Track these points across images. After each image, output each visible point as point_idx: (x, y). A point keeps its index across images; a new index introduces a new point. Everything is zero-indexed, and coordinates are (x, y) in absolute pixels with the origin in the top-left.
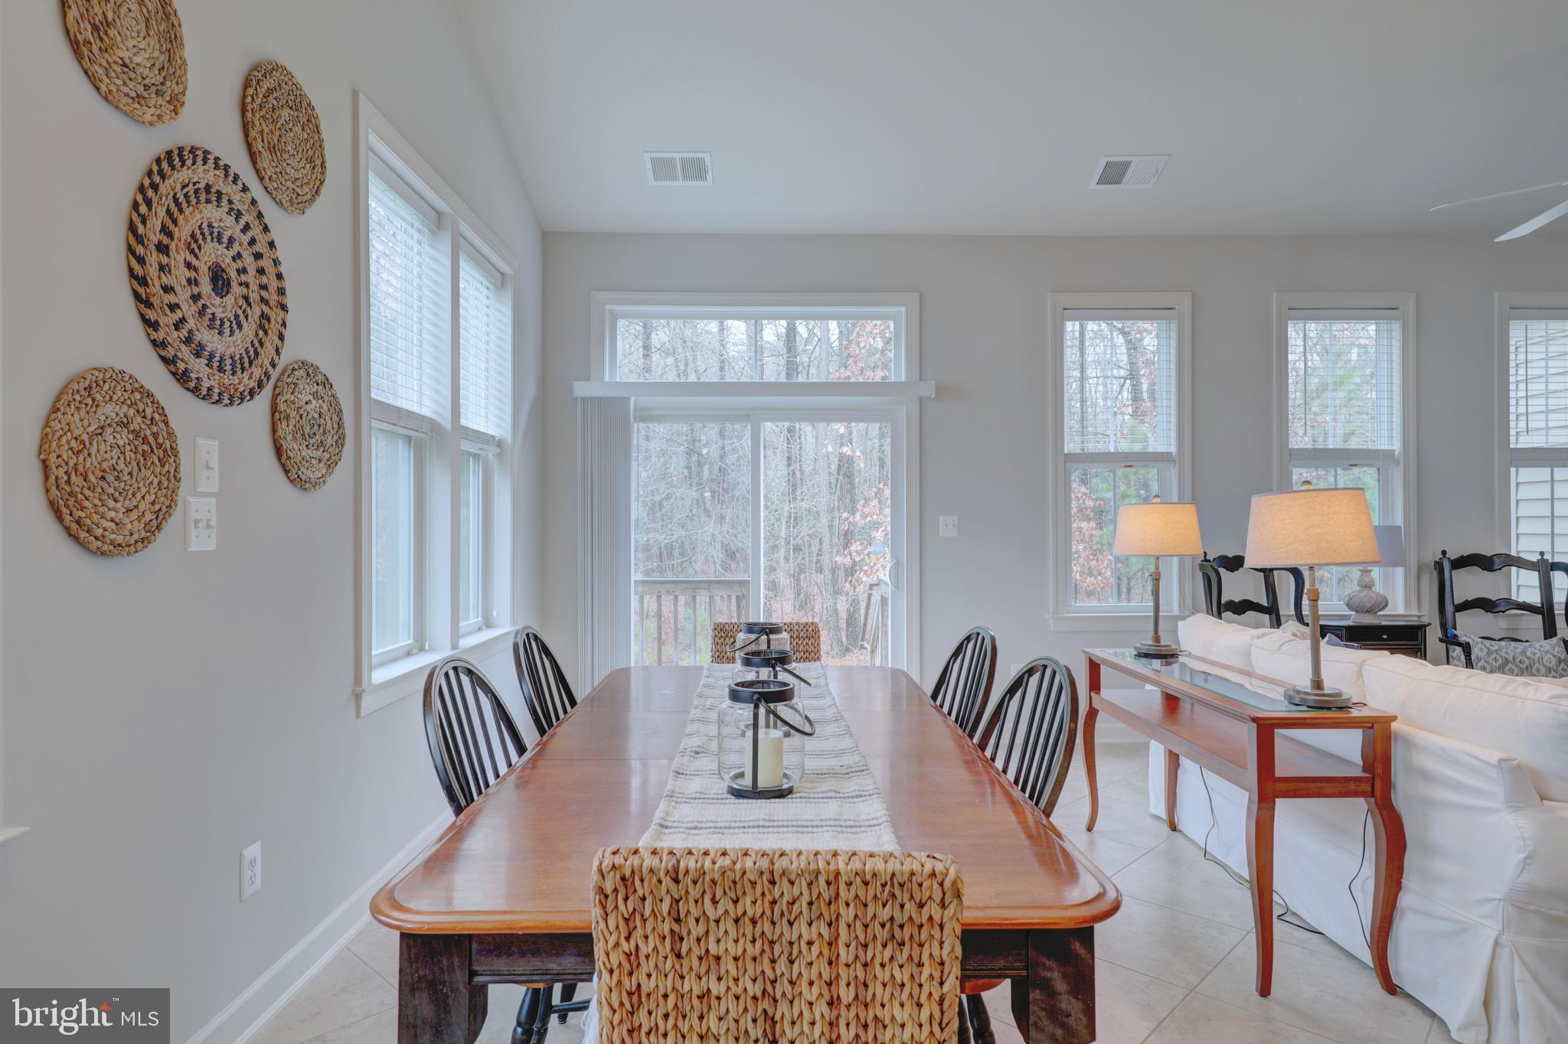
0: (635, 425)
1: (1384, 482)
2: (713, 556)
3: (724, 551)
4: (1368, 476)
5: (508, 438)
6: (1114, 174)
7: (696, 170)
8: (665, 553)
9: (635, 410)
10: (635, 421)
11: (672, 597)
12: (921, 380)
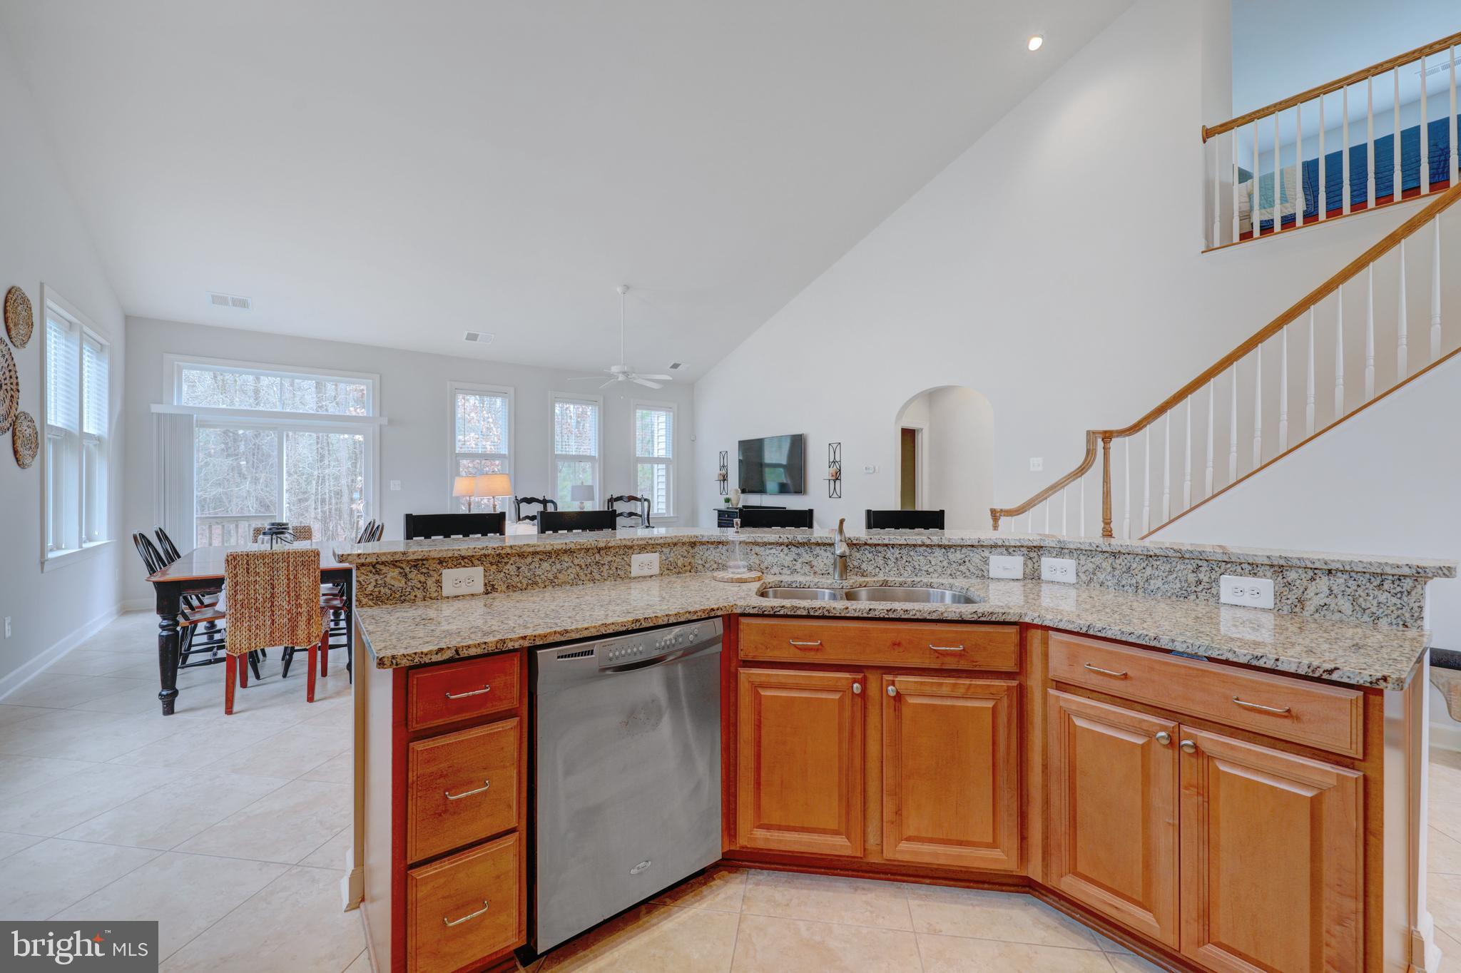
0: (197, 429)
1: (593, 467)
2: (248, 507)
3: (258, 503)
4: (588, 465)
5: (106, 436)
6: (472, 337)
7: (243, 304)
8: (218, 501)
9: (197, 421)
10: (197, 427)
11: (220, 526)
12: (380, 416)
